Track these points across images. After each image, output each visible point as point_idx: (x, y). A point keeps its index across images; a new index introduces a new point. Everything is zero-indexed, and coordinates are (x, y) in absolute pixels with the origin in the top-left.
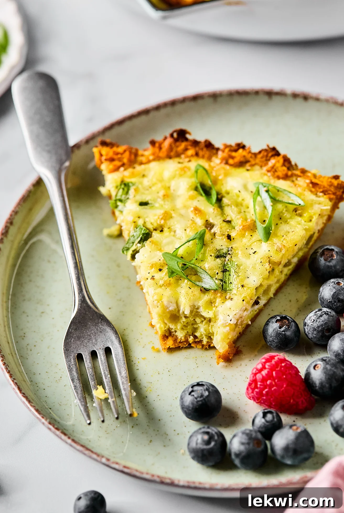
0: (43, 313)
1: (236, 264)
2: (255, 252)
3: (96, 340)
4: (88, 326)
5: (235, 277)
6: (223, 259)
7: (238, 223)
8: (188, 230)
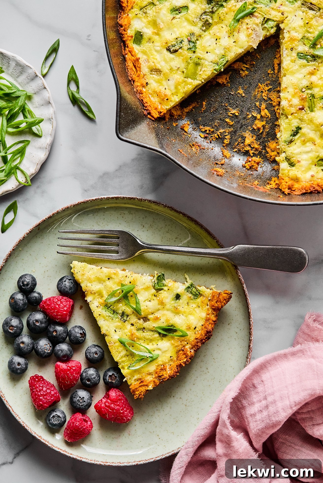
0: (144, 226)
1: (114, 319)
2: (116, 332)
3: (124, 248)
4: (132, 246)
5: (107, 314)
6: (121, 314)
7: (139, 334)
8: (146, 307)
